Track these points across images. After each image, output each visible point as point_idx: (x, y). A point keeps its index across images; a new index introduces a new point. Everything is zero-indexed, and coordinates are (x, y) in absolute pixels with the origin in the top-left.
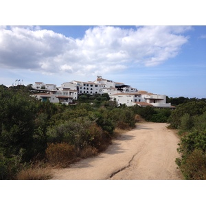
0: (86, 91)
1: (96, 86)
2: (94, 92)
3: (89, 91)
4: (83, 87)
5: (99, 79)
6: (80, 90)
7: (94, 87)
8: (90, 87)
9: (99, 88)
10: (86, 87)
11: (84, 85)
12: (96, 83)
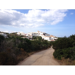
0: (34, 35)
7: (37, 34)
8: (35, 34)
9: (38, 34)
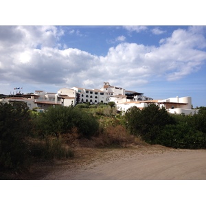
0: (89, 99)
1: (102, 94)
2: (99, 100)
3: (94, 99)
4: (85, 94)
5: (107, 86)
6: (81, 98)
7: (99, 95)
8: (94, 95)
9: (105, 96)
10: (89, 95)
11: (87, 92)
12: (102, 90)
